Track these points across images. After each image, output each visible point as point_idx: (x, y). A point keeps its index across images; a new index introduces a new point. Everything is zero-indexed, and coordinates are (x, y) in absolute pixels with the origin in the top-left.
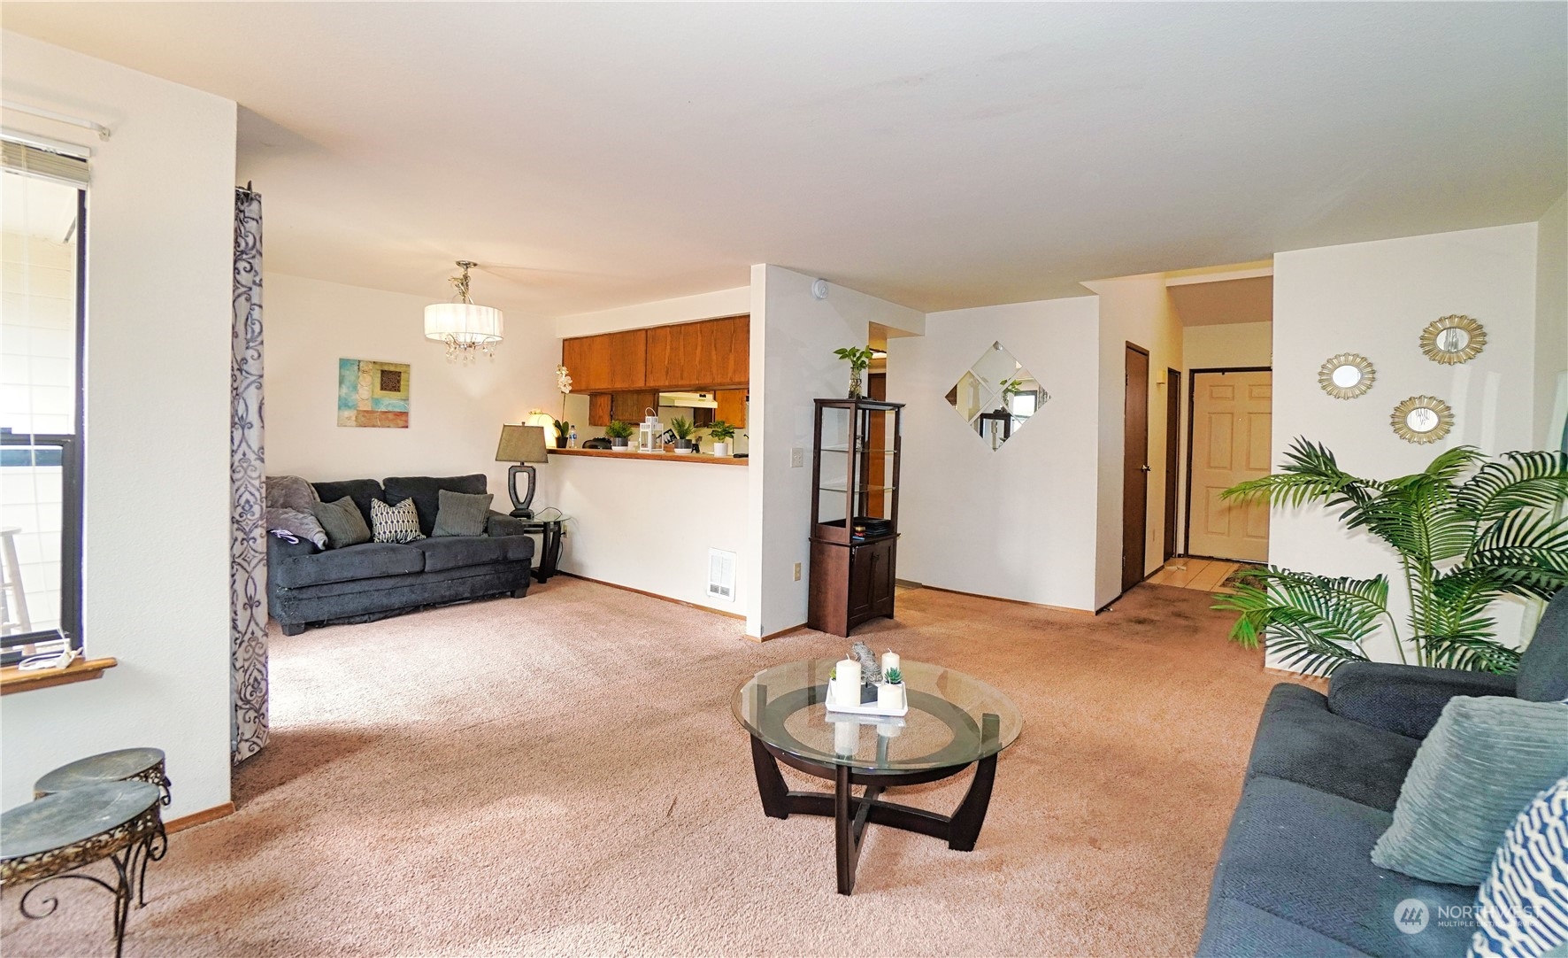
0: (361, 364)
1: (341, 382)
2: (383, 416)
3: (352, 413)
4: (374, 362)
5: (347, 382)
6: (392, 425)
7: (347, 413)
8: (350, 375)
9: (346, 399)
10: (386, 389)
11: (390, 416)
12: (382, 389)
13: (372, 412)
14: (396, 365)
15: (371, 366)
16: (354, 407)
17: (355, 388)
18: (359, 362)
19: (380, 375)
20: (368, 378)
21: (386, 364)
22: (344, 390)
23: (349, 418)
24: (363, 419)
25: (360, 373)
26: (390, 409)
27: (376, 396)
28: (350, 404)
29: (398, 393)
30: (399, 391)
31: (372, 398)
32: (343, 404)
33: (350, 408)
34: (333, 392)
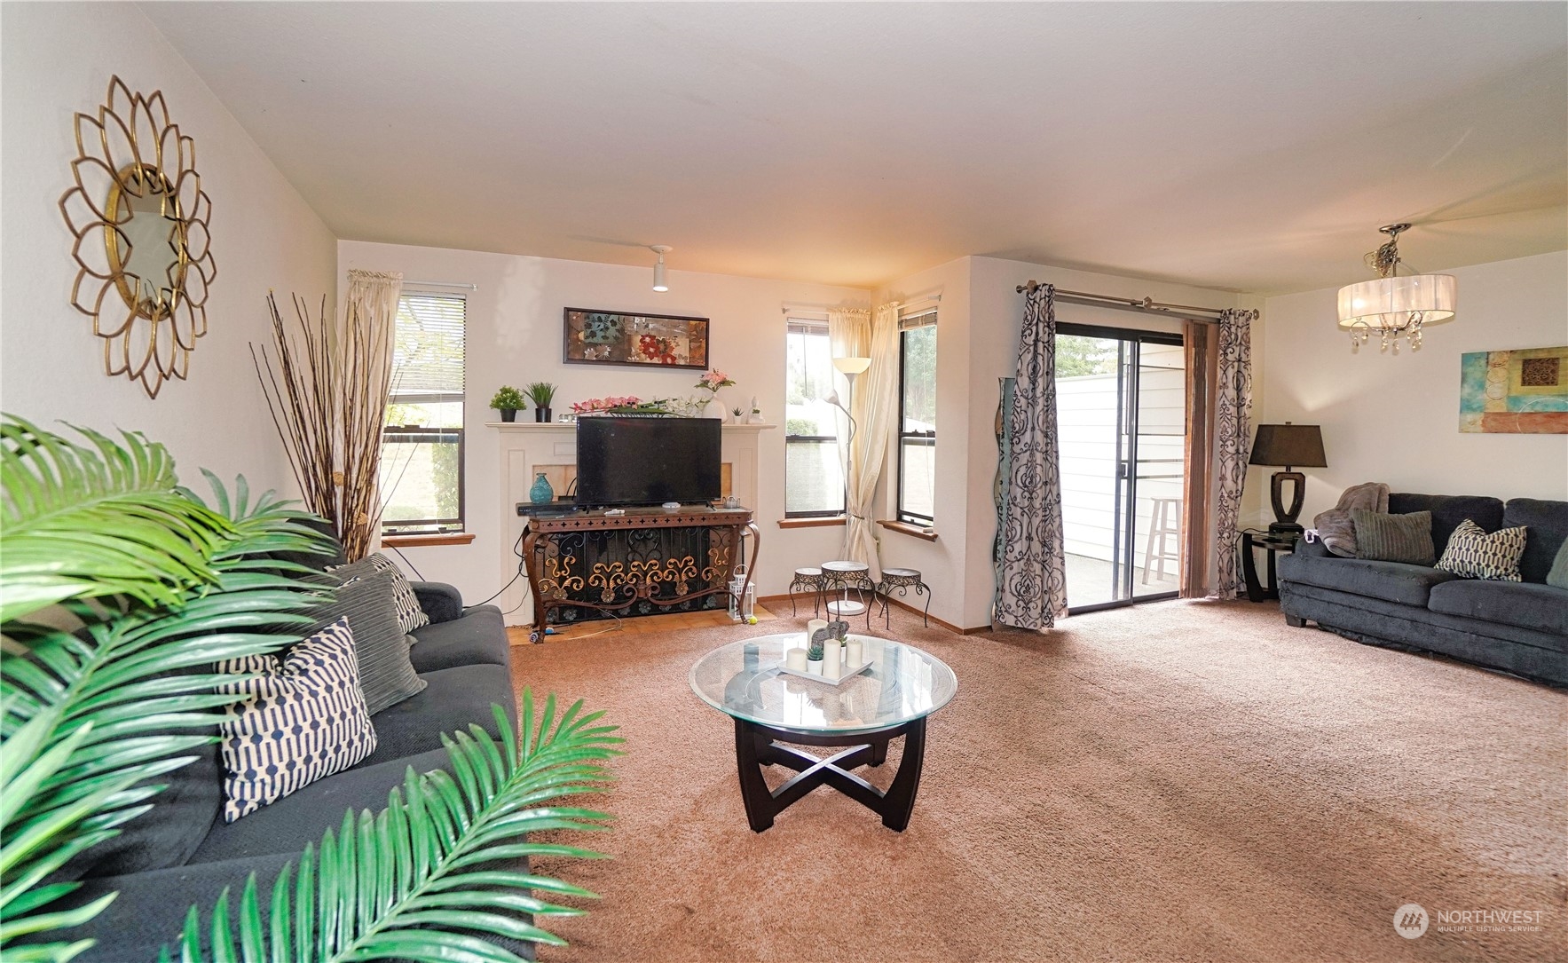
0: (1491, 357)
1: (1463, 380)
2: (1527, 419)
3: (1479, 417)
4: (1511, 351)
5: (1470, 380)
6: (1540, 430)
7: (1470, 417)
8: (1476, 372)
9: (1468, 401)
10: (1530, 384)
11: (1539, 419)
12: (1524, 383)
13: (1508, 414)
14: (1549, 350)
15: (1506, 357)
16: (1481, 409)
17: (1482, 386)
18: (1488, 353)
19: (1521, 367)
20: (1501, 372)
21: (1531, 351)
22: (1467, 390)
23: (1473, 423)
24: (1493, 424)
25: (1489, 367)
26: (1538, 408)
27: (1513, 394)
28: (1475, 406)
29: (1555, 387)
30: (1554, 383)
31: (1509, 397)
32: (1466, 406)
33: (1474, 410)
34: (1454, 392)
